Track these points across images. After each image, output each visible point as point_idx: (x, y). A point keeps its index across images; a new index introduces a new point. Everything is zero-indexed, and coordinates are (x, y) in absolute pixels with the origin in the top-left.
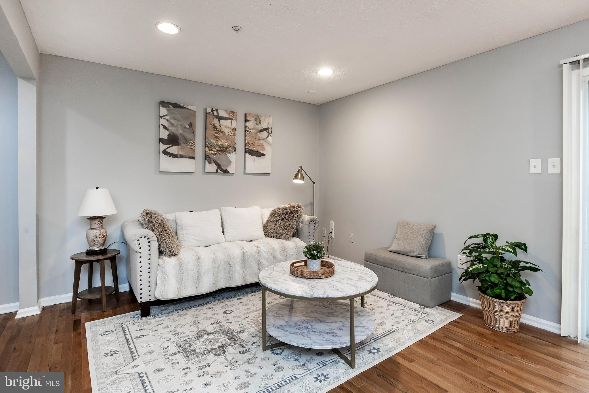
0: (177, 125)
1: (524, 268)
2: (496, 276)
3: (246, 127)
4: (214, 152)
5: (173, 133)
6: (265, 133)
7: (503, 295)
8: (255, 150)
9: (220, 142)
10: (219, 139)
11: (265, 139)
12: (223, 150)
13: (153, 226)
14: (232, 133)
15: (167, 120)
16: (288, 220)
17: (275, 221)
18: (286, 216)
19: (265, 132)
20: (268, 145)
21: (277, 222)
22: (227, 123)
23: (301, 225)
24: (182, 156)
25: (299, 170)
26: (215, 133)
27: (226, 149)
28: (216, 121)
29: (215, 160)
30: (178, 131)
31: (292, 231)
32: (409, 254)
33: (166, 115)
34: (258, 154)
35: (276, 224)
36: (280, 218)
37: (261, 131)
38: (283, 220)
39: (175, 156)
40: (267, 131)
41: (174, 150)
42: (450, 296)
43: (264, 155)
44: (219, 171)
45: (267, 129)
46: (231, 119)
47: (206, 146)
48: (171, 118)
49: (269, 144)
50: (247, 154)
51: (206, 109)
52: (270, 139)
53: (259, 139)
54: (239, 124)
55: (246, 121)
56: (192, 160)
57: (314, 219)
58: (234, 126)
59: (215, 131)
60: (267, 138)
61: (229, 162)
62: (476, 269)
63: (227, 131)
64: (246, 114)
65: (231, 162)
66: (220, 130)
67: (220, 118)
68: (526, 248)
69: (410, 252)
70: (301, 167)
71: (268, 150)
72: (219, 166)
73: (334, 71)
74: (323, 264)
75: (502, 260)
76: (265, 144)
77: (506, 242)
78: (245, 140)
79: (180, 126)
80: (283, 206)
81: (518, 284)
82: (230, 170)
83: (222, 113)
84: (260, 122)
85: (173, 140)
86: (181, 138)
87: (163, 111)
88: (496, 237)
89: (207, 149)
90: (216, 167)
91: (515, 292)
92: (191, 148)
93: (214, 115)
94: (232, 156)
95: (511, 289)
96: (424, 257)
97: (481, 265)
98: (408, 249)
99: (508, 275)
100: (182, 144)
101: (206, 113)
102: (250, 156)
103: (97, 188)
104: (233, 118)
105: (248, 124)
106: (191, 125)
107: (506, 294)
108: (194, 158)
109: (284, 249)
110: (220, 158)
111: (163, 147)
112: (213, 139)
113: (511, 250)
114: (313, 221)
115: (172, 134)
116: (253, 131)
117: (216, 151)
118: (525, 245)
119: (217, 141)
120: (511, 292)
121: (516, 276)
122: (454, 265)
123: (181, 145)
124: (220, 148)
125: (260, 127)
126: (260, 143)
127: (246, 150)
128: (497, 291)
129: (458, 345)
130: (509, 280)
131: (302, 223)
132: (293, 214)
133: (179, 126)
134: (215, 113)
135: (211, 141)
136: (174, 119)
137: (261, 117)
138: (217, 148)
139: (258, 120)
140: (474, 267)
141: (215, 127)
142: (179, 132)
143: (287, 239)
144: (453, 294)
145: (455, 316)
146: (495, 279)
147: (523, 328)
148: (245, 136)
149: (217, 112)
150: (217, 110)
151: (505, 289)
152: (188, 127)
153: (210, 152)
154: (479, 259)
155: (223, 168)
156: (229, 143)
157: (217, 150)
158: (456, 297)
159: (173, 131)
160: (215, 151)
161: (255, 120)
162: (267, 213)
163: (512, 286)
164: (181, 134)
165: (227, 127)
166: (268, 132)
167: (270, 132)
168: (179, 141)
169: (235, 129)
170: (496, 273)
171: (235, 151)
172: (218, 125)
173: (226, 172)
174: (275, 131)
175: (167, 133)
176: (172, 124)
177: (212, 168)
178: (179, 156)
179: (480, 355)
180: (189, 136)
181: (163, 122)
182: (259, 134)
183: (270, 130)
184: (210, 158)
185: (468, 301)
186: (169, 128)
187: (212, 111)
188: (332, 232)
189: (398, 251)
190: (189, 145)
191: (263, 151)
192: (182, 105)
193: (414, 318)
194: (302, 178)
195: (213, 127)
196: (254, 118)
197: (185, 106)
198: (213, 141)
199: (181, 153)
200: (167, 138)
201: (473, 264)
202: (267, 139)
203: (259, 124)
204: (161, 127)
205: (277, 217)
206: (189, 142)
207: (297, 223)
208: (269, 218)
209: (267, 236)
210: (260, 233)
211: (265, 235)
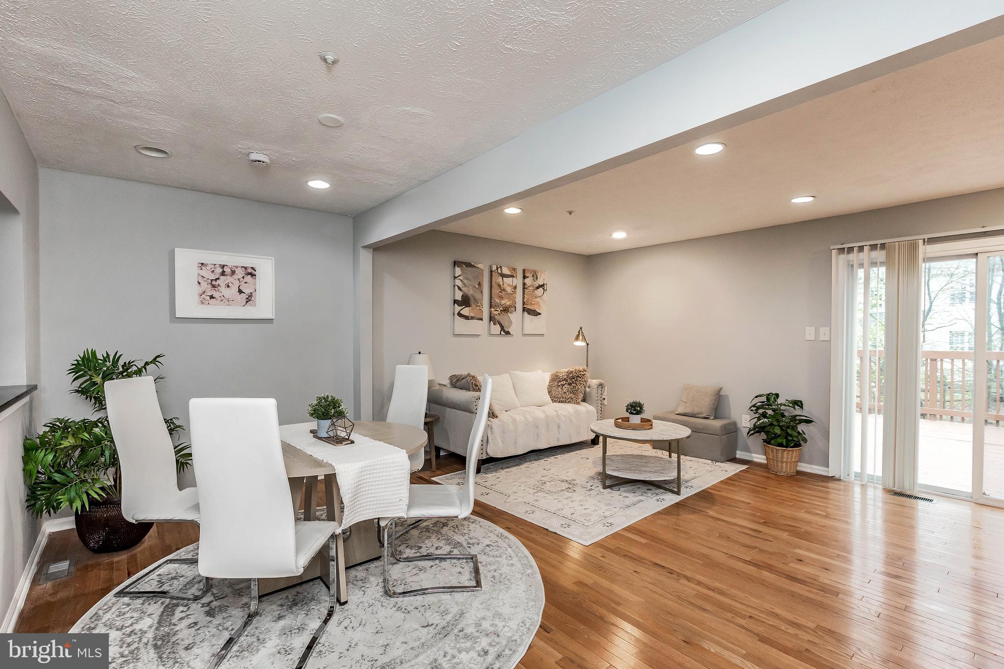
0: (469, 286)
1: (801, 421)
2: (779, 428)
3: (524, 284)
4: (498, 313)
6: (541, 290)
7: (785, 443)
8: (533, 309)
9: (503, 302)
10: (503, 298)
12: (506, 310)
14: (513, 292)
15: (461, 280)
16: (576, 384)
18: (573, 380)
20: (543, 302)
21: (563, 387)
22: (509, 281)
23: (588, 389)
24: (472, 318)
25: (579, 331)
26: (499, 292)
27: (509, 309)
28: (500, 279)
29: (499, 320)
30: (469, 291)
31: (581, 396)
32: (697, 416)
33: (460, 276)
34: (534, 313)
35: (562, 389)
36: (567, 382)
37: (538, 288)
38: (570, 384)
39: (467, 318)
41: (466, 311)
42: (736, 454)
43: (540, 314)
44: (502, 333)
45: (542, 286)
46: (512, 276)
47: (491, 306)
48: (464, 278)
50: (526, 314)
51: (491, 267)
52: (545, 296)
53: (536, 297)
54: (518, 281)
55: (524, 277)
56: (480, 322)
57: (601, 382)
58: (514, 284)
59: (499, 290)
60: (542, 295)
61: (510, 322)
62: (763, 422)
63: (509, 289)
64: (524, 270)
65: (512, 322)
66: (503, 289)
67: (503, 276)
68: (802, 405)
69: (698, 414)
70: (581, 328)
71: (543, 309)
72: (502, 328)
75: (783, 416)
76: (540, 301)
77: (786, 400)
78: (524, 298)
80: (566, 370)
81: (796, 434)
82: (511, 331)
83: (506, 271)
84: (537, 278)
85: (465, 301)
86: (472, 299)
87: (458, 271)
88: (777, 395)
89: (493, 310)
90: (500, 329)
91: (794, 441)
92: (480, 309)
93: (498, 273)
94: (513, 317)
95: (790, 438)
96: (712, 418)
97: (766, 420)
98: (696, 410)
99: (788, 427)
100: (473, 305)
101: (491, 271)
102: (528, 315)
103: (420, 353)
104: (514, 275)
105: (526, 281)
106: (479, 284)
107: (787, 443)
108: (481, 319)
109: (577, 413)
110: (502, 318)
111: (458, 308)
112: (497, 298)
113: (791, 405)
114: (600, 385)
115: (465, 295)
116: (531, 288)
117: (500, 312)
118: (801, 402)
119: (501, 300)
120: (790, 440)
121: (794, 428)
122: (739, 425)
123: (472, 307)
124: (503, 308)
125: (537, 284)
126: (537, 301)
127: (524, 309)
128: (779, 440)
129: (751, 483)
130: (789, 431)
131: (589, 387)
132: (580, 377)
134: (499, 270)
136: (467, 279)
137: (538, 273)
138: (501, 308)
139: (535, 276)
140: (761, 421)
141: (499, 286)
142: (470, 292)
143: (578, 403)
144: (738, 452)
145: (744, 467)
146: (778, 431)
147: (799, 473)
148: (524, 294)
149: (501, 270)
150: (501, 267)
151: (786, 438)
152: (477, 286)
153: (495, 312)
154: (764, 415)
155: (505, 329)
156: (511, 302)
157: (501, 310)
158: (740, 454)
159: (466, 292)
161: (533, 276)
162: (547, 377)
163: (791, 436)
164: (472, 295)
165: (509, 285)
166: (544, 289)
168: (471, 302)
169: (515, 287)
170: (779, 426)
171: (515, 310)
172: (501, 284)
173: (508, 333)
174: (549, 287)
175: (461, 294)
176: (465, 285)
177: (496, 329)
178: (470, 318)
179: (768, 487)
180: (477, 296)
181: (458, 282)
182: (536, 291)
183: (545, 286)
184: (495, 319)
185: (752, 457)
186: (462, 289)
187: (497, 268)
188: (604, 399)
189: (686, 413)
190: (478, 306)
191: (539, 309)
192: (473, 264)
193: (711, 469)
194: (584, 339)
196: (532, 274)
197: (475, 265)
198: (497, 301)
199: (472, 315)
201: (759, 419)
203: (536, 280)
204: (456, 287)
205: (561, 381)
206: (478, 303)
207: (585, 387)
208: (550, 383)
209: (553, 401)
210: (547, 398)
211: (552, 400)
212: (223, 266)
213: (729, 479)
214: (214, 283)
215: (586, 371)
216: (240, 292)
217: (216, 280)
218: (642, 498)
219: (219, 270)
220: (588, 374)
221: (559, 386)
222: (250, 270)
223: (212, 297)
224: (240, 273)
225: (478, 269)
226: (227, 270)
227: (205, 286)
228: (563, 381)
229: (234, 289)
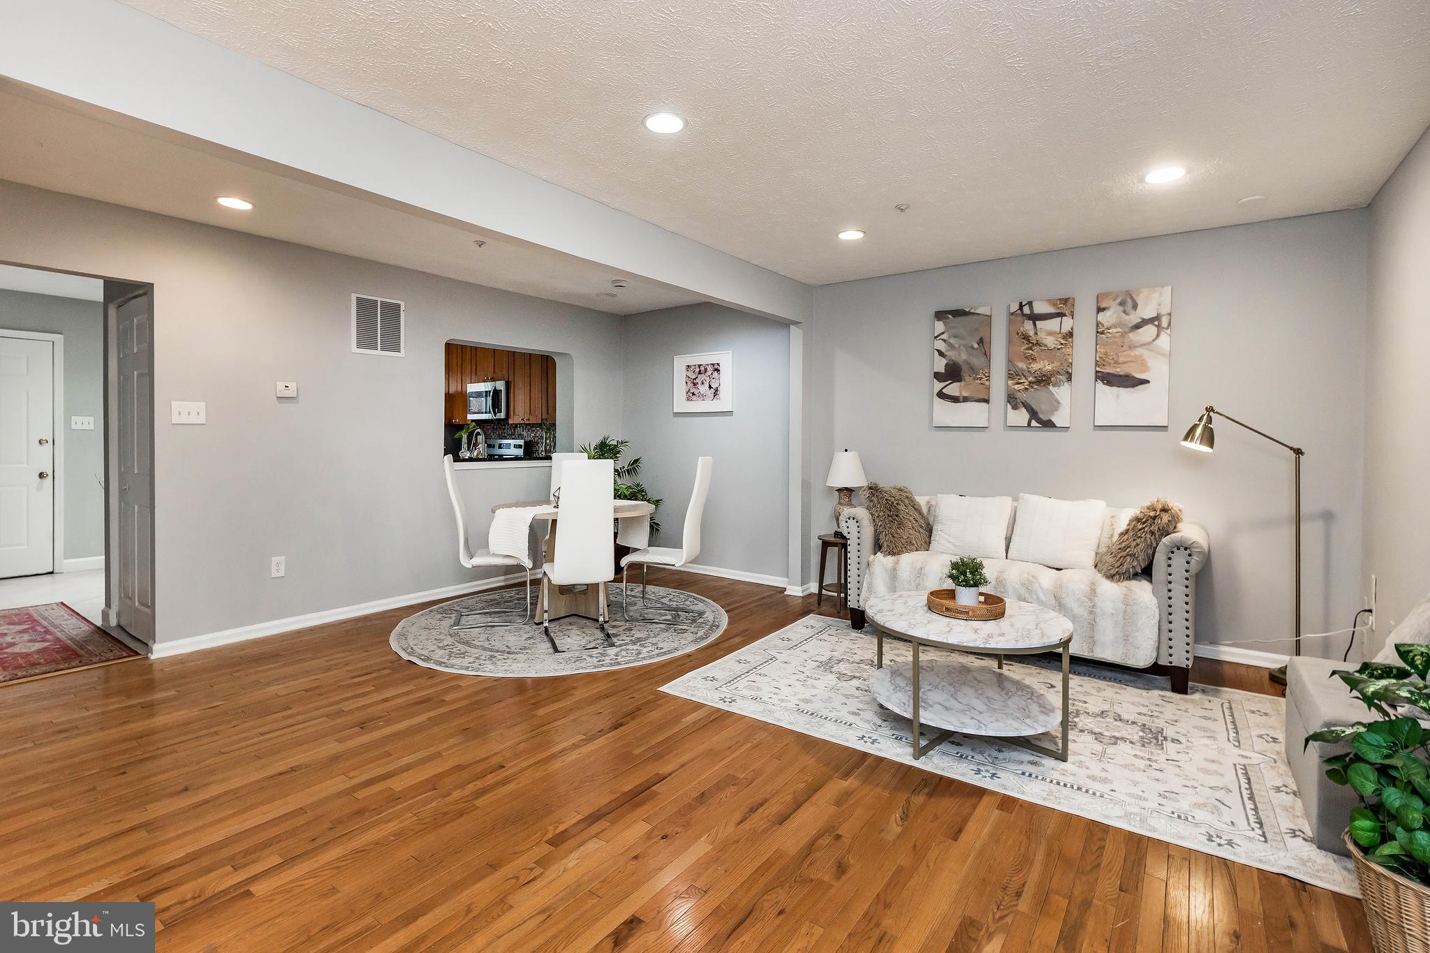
0: (959, 347)
3: (1098, 324)
4: (1023, 387)
5: (953, 361)
6: (1150, 330)
8: (1121, 373)
9: (1035, 366)
10: (1034, 360)
11: (1149, 343)
12: (1043, 380)
14: (1062, 344)
15: (944, 341)
19: (1148, 327)
20: (1158, 356)
22: (1053, 324)
24: (966, 399)
26: (1026, 349)
27: (1050, 378)
28: (1028, 326)
29: (1026, 402)
30: (960, 355)
33: (943, 333)
34: (1127, 381)
37: (1137, 326)
39: (955, 399)
40: (1156, 323)
41: (953, 389)
43: (1148, 382)
44: (1034, 423)
45: (1155, 320)
46: (1061, 315)
47: (1009, 376)
48: (950, 337)
49: (1162, 354)
50: (1100, 385)
51: (1010, 306)
52: (1164, 341)
53: (1132, 347)
54: (1080, 321)
55: (1099, 310)
56: (984, 405)
58: (1066, 328)
59: (1027, 346)
60: (1154, 340)
61: (1056, 405)
63: (1050, 342)
64: (1099, 297)
65: (1059, 403)
66: (1035, 342)
67: (1035, 318)
71: (1157, 370)
72: (1034, 414)
76: (1147, 355)
78: (1097, 352)
79: (963, 346)
82: (1058, 420)
83: (1041, 308)
84: (1135, 307)
85: (952, 373)
86: (965, 368)
87: (940, 326)
89: (1010, 382)
90: (1026, 416)
92: (981, 384)
93: (1024, 315)
94: (1062, 392)
100: (967, 378)
101: (1010, 315)
102: (1106, 388)
103: (846, 450)
104: (1064, 311)
105: (1102, 316)
106: (981, 341)
108: (987, 401)
110: (1037, 397)
111: (938, 386)
112: (1022, 361)
115: (952, 363)
116: (1115, 330)
117: (1028, 385)
119: (1030, 364)
123: (965, 381)
124: (1036, 377)
125: (1134, 318)
126: (1135, 356)
127: (1098, 377)
133: (962, 348)
134: (1026, 310)
135: (1017, 366)
136: (955, 337)
137: (1138, 294)
138: (1031, 378)
139: (1128, 302)
141: (1026, 337)
142: (961, 357)
148: (1097, 344)
149: (1031, 308)
150: (1030, 304)
152: (976, 346)
153: (1017, 386)
155: (1041, 416)
156: (1056, 364)
157: (1030, 382)
159: (953, 358)
160: (1025, 384)
161: (1122, 304)
164: (966, 362)
165: (1050, 333)
166: (1158, 326)
167: (1165, 325)
168: (963, 373)
169: (1070, 335)
171: (1069, 379)
172: (1031, 333)
173: (1048, 425)
175: (944, 361)
176: (951, 346)
177: (1021, 417)
178: (961, 399)
180: (977, 361)
181: (940, 345)
182: (1131, 335)
183: (1165, 319)
184: (1016, 399)
186: (947, 353)
187: (1021, 306)
190: (977, 379)
191: (1143, 372)
192: (967, 310)
195: (1023, 338)
196: (1119, 300)
197: (972, 311)
198: (1025, 365)
199: (965, 394)
200: (943, 371)
202: (1156, 342)
203: (1133, 311)
204: (936, 353)
206: (981, 373)
212: (700, 366)
214: (695, 381)
216: (710, 387)
217: (695, 379)
219: (697, 370)
222: (716, 367)
223: (693, 394)
224: (710, 369)
225: (980, 317)
226: (702, 369)
227: (690, 384)
229: (707, 385)
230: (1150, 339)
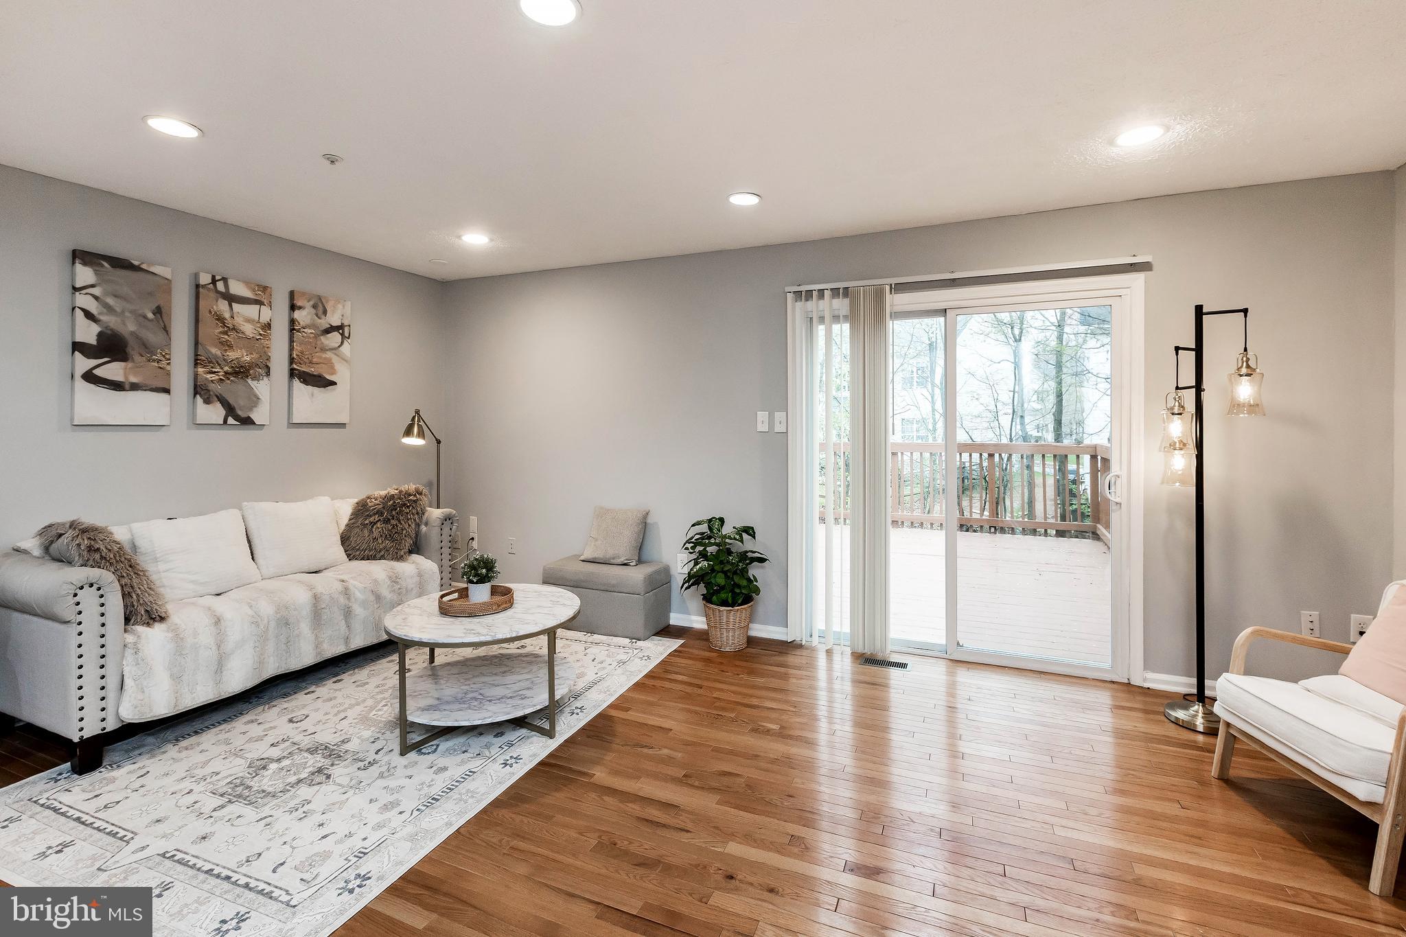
0: (123, 312)
1: (752, 560)
2: (723, 576)
3: (292, 322)
4: (217, 377)
5: (112, 330)
6: (335, 337)
7: (730, 601)
8: (315, 373)
9: (232, 355)
10: (231, 347)
11: (336, 349)
12: (241, 372)
13: (102, 558)
14: (261, 334)
15: (96, 298)
16: (399, 521)
17: (367, 524)
18: (394, 513)
19: (336, 333)
20: (343, 361)
21: (372, 527)
22: (251, 311)
23: (424, 528)
24: (135, 387)
25: (414, 417)
26: (221, 333)
27: (248, 371)
28: (223, 306)
29: (220, 394)
30: (124, 324)
31: (408, 543)
32: (612, 561)
33: (93, 286)
34: (319, 381)
35: (371, 531)
36: (381, 518)
37: (328, 331)
38: (387, 521)
39: (117, 386)
40: (341, 331)
41: (114, 370)
42: (668, 618)
43: (334, 383)
44: (231, 421)
45: (339, 328)
46: (259, 302)
47: (197, 362)
48: (106, 293)
49: (344, 359)
50: (297, 383)
51: (196, 276)
52: (346, 349)
53: (323, 350)
54: (277, 315)
55: (293, 307)
56: (164, 396)
57: (450, 514)
58: (265, 318)
59: (221, 329)
60: (339, 346)
61: (255, 400)
62: (702, 567)
63: (249, 329)
64: (292, 294)
65: (259, 399)
66: (231, 327)
67: (232, 299)
68: (755, 533)
69: (614, 559)
70: (417, 412)
71: (341, 374)
72: (230, 410)
73: (491, 240)
74: (495, 591)
76: (335, 359)
77: (733, 528)
78: (291, 349)
79: (131, 312)
80: (383, 493)
81: (746, 584)
82: (258, 416)
83: (237, 288)
84: (325, 312)
85: (111, 347)
86: (132, 342)
87: (85, 275)
88: (722, 522)
89: (200, 370)
90: (222, 412)
91: (743, 594)
92: (161, 368)
93: (218, 292)
94: (261, 387)
95: (738, 591)
96: (634, 564)
97: (706, 563)
98: (610, 554)
99: (735, 572)
100: (137, 358)
101: (198, 286)
102: (302, 386)
104: (263, 300)
105: (297, 315)
106: (158, 311)
107: (733, 598)
108: (167, 391)
110: (232, 391)
111: (85, 363)
112: (216, 347)
113: (738, 536)
114: (448, 520)
115: (109, 332)
116: (310, 331)
117: (222, 375)
118: (753, 529)
119: (226, 350)
120: (738, 594)
121: (743, 574)
122: (673, 570)
123: (133, 361)
124: (232, 367)
125: (324, 323)
126: (325, 358)
127: (293, 373)
128: (723, 595)
129: (680, 677)
130: (737, 579)
131: (426, 524)
132: (408, 507)
133: (127, 314)
134: (220, 286)
135: (211, 353)
136: (116, 296)
137: (327, 302)
138: (226, 368)
139: (320, 307)
140: (698, 567)
141: (220, 319)
142: (128, 327)
144: (672, 615)
145: (678, 642)
146: (721, 580)
147: (752, 641)
148: (291, 341)
149: (226, 286)
150: (225, 280)
151: (732, 591)
152: (150, 315)
153: (209, 376)
154: (704, 556)
155: (240, 413)
156: (255, 356)
157: (226, 373)
158: (676, 619)
159: (112, 325)
160: (220, 374)
161: (314, 307)
162: (345, 509)
163: (739, 586)
164: (132, 333)
165: (248, 320)
166: (342, 335)
167: (347, 335)
168: (129, 350)
169: (268, 326)
170: (723, 571)
171: (268, 374)
172: (227, 315)
173: (247, 422)
174: (356, 331)
175: (95, 329)
176: (110, 309)
177: (215, 413)
178: (127, 387)
179: (705, 683)
180: (153, 337)
181: (85, 301)
182: (322, 337)
183: (346, 329)
184: (209, 391)
185: (691, 621)
186: (101, 318)
187: (214, 281)
188: (473, 539)
189: (595, 558)
190: (154, 361)
191: (332, 374)
192: (136, 263)
194: (421, 434)
195: (217, 320)
196: (312, 303)
197: (144, 266)
198: (215, 351)
199: (133, 379)
200: (94, 343)
201: (697, 562)
202: (340, 349)
203: (323, 317)
204: (80, 313)
205: (371, 516)
206: (155, 353)
207: (418, 525)
208: (350, 520)
209: (351, 557)
210: (339, 552)
211: (348, 556)
213: (650, 676)
215: (420, 494)
218: (475, 764)
220: (425, 500)
221: (365, 525)
225: (157, 278)
228: (375, 514)
230: (337, 345)
